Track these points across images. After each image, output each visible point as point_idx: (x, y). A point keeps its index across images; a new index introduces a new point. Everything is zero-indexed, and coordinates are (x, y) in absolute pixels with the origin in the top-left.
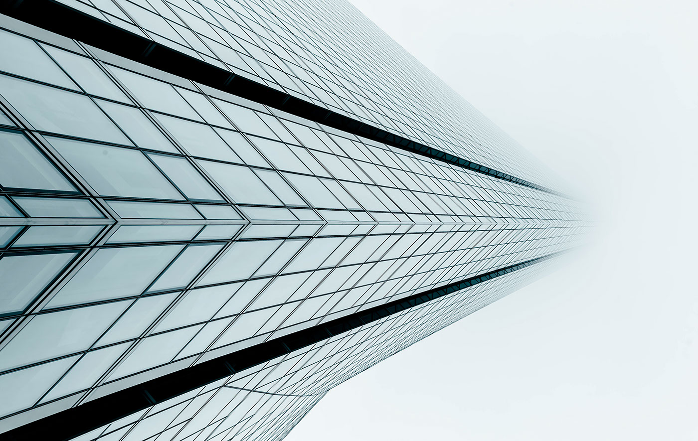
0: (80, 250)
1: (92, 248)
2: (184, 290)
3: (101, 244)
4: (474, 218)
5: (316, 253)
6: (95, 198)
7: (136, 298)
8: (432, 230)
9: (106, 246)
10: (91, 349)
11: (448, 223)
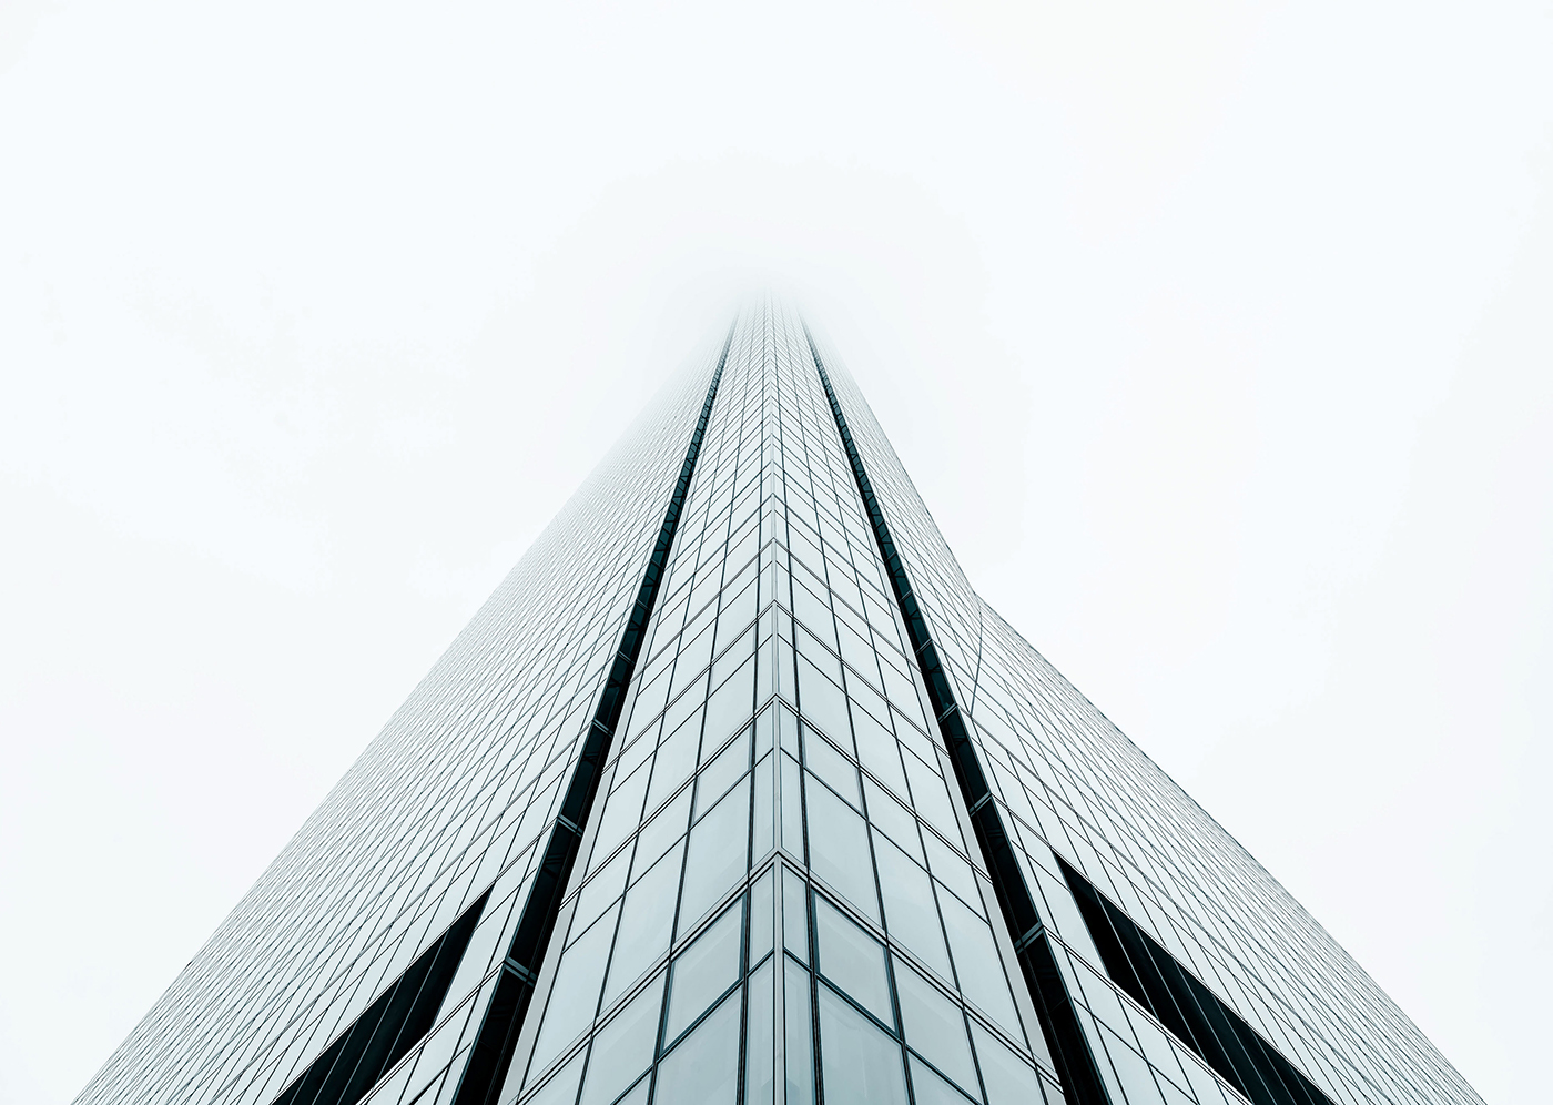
0: (812, 890)
1: (809, 878)
2: (860, 770)
3: (805, 869)
4: (764, 423)
5: (812, 613)
6: (749, 879)
7: (868, 824)
8: (780, 473)
9: (807, 863)
10: (928, 871)
11: (772, 454)
